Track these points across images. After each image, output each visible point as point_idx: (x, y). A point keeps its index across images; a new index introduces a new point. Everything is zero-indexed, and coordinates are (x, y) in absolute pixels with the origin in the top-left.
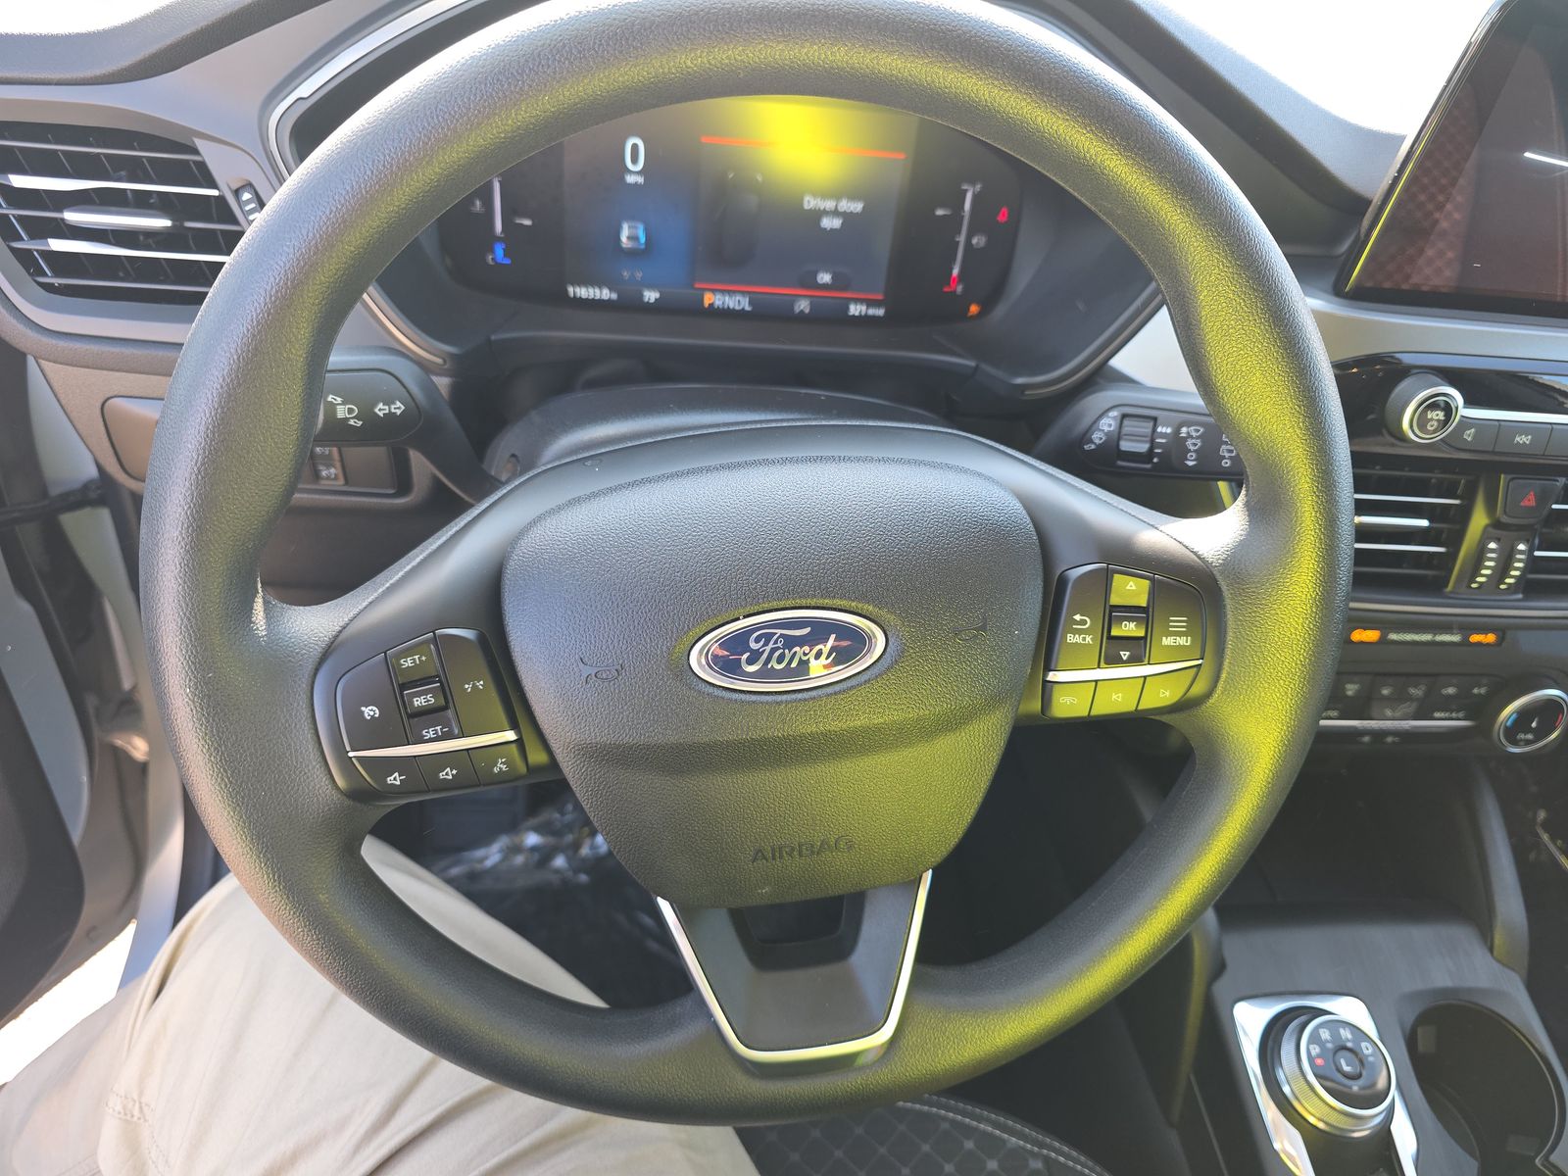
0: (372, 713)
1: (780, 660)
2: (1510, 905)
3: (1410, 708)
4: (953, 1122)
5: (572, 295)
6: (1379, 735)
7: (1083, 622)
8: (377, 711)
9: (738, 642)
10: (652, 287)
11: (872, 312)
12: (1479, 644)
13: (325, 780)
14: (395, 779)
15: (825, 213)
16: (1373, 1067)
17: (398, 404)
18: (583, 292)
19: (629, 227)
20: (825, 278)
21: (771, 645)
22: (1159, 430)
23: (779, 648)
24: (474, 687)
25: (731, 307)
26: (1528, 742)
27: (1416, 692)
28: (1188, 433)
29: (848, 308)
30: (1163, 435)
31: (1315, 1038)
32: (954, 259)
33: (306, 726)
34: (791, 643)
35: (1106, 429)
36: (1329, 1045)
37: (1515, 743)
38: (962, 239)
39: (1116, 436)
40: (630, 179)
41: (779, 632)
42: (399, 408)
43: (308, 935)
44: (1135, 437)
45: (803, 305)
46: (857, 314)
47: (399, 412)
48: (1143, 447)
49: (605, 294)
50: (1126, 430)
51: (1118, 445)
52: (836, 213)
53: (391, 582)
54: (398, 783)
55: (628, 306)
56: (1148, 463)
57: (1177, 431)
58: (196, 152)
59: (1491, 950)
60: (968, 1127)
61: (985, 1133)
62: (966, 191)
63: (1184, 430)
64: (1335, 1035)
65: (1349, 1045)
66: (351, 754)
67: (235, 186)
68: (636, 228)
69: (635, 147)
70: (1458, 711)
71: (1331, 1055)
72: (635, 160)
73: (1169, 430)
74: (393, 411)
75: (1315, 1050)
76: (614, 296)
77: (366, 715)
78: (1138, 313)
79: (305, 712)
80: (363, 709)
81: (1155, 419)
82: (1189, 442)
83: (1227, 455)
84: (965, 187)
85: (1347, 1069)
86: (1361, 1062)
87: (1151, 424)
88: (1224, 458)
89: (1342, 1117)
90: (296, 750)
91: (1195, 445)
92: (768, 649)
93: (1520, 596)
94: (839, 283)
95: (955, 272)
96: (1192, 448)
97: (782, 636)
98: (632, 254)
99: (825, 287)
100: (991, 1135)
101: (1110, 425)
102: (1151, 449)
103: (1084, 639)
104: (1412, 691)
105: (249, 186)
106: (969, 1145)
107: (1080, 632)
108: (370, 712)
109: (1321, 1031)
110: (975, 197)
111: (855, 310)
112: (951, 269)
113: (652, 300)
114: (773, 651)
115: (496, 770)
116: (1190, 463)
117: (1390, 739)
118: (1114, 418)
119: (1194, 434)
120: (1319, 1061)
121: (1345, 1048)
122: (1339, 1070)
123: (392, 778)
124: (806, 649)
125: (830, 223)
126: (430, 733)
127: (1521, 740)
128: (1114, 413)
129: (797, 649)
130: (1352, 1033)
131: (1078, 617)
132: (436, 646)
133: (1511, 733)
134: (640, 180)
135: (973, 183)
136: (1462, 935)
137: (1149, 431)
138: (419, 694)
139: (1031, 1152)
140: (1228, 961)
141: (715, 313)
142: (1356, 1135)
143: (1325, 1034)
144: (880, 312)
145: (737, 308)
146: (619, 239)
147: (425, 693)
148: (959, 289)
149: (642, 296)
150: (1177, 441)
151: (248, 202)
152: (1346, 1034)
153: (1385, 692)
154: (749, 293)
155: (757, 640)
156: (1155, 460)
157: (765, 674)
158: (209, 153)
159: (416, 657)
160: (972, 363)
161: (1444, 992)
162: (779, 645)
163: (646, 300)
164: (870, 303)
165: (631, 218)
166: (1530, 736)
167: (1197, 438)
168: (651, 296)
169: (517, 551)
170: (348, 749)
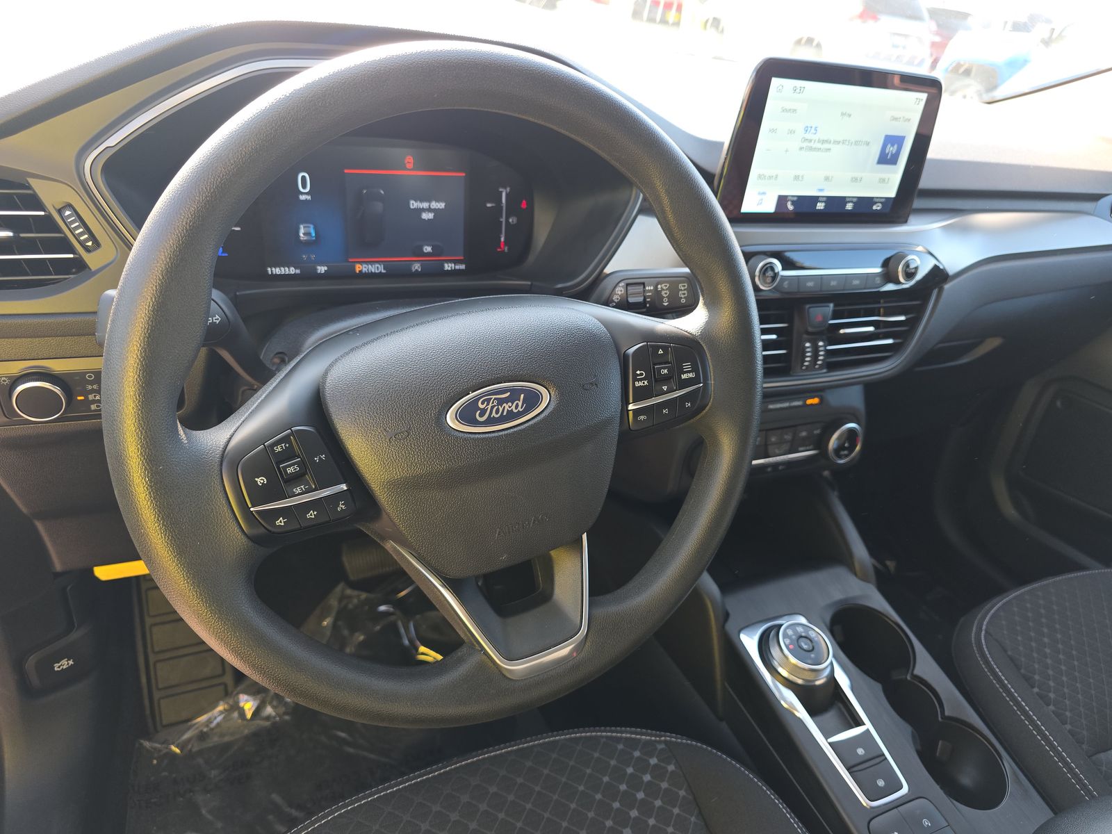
0: (262, 481)
1: (497, 412)
2: (860, 550)
3: (785, 447)
4: (607, 737)
5: (270, 273)
6: (775, 465)
7: (642, 375)
8: (265, 480)
9: (473, 405)
10: (322, 264)
11: (457, 267)
12: (812, 405)
13: (237, 529)
14: (281, 522)
15: (423, 210)
16: (818, 643)
17: (217, 317)
18: (277, 271)
19: (304, 227)
20: (428, 249)
21: (491, 405)
22: (647, 288)
23: (495, 406)
24: (320, 459)
25: (373, 271)
26: (847, 456)
27: (788, 437)
28: (662, 288)
29: (443, 266)
30: (650, 291)
31: (785, 636)
32: (501, 233)
33: (221, 495)
34: (501, 402)
35: (620, 293)
36: (794, 637)
37: (840, 457)
38: (503, 220)
39: (625, 295)
40: (302, 197)
41: (494, 397)
42: (218, 319)
43: (234, 637)
44: (634, 294)
45: (417, 267)
46: (449, 269)
47: (218, 322)
48: (641, 299)
49: (292, 271)
50: (629, 292)
51: (627, 300)
52: (429, 210)
53: (252, 409)
54: (283, 524)
55: (309, 276)
56: (644, 308)
57: (656, 287)
58: (29, 187)
59: (856, 575)
60: (616, 738)
61: (626, 739)
62: (501, 192)
63: (659, 286)
64: (795, 632)
65: (803, 634)
66: (252, 509)
67: (58, 207)
68: (309, 227)
69: (303, 178)
70: (810, 445)
71: (796, 642)
72: (304, 186)
73: (652, 288)
74: (214, 321)
75: (788, 641)
76: (298, 271)
77: (259, 483)
78: (616, 239)
79: (219, 488)
80: (256, 479)
81: (643, 284)
82: (663, 293)
83: (683, 296)
84: (501, 190)
85: (805, 647)
86: (811, 641)
87: (642, 287)
88: (681, 298)
89: (810, 673)
90: (217, 512)
91: (666, 293)
92: (489, 407)
93: (825, 371)
94: (437, 251)
95: (502, 239)
96: (665, 296)
97: (495, 399)
98: (307, 244)
99: (428, 254)
100: (630, 738)
101: (621, 291)
102: (645, 299)
103: (644, 383)
104: (786, 437)
105: (70, 206)
106: (620, 747)
107: (641, 380)
108: (260, 481)
109: (788, 630)
110: (507, 195)
111: (448, 267)
112: (500, 238)
113: (323, 272)
114: (492, 407)
115: (339, 509)
116: (666, 304)
117: (780, 468)
118: (622, 287)
119: (664, 288)
120: (791, 647)
121: (801, 637)
122: (801, 647)
123: (279, 521)
124: (510, 404)
125: (427, 216)
126: (298, 490)
127: (843, 455)
128: (622, 284)
129: (505, 405)
130: (803, 628)
131: (638, 372)
132: (294, 437)
133: (838, 451)
134: (309, 198)
135: (505, 187)
136: (841, 572)
137: (642, 290)
138: (289, 466)
139: (655, 741)
140: (730, 611)
141: (363, 276)
142: (818, 683)
143: (790, 632)
144: (463, 267)
145: (376, 271)
146: (299, 236)
147: (293, 465)
148: (506, 249)
149: (316, 269)
150: (657, 292)
151: (69, 216)
152: (800, 629)
153: (773, 439)
154: (382, 261)
155: (483, 403)
156: (648, 305)
157: (491, 421)
158: (39, 187)
159: (283, 445)
160: (529, 283)
161: (841, 601)
162: (495, 404)
163: (319, 272)
164: (456, 262)
165: (305, 221)
166: (846, 452)
167: (667, 289)
168: (322, 269)
169: (328, 380)
170: (250, 506)
